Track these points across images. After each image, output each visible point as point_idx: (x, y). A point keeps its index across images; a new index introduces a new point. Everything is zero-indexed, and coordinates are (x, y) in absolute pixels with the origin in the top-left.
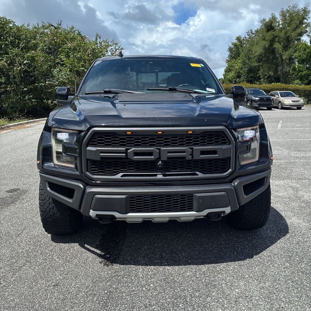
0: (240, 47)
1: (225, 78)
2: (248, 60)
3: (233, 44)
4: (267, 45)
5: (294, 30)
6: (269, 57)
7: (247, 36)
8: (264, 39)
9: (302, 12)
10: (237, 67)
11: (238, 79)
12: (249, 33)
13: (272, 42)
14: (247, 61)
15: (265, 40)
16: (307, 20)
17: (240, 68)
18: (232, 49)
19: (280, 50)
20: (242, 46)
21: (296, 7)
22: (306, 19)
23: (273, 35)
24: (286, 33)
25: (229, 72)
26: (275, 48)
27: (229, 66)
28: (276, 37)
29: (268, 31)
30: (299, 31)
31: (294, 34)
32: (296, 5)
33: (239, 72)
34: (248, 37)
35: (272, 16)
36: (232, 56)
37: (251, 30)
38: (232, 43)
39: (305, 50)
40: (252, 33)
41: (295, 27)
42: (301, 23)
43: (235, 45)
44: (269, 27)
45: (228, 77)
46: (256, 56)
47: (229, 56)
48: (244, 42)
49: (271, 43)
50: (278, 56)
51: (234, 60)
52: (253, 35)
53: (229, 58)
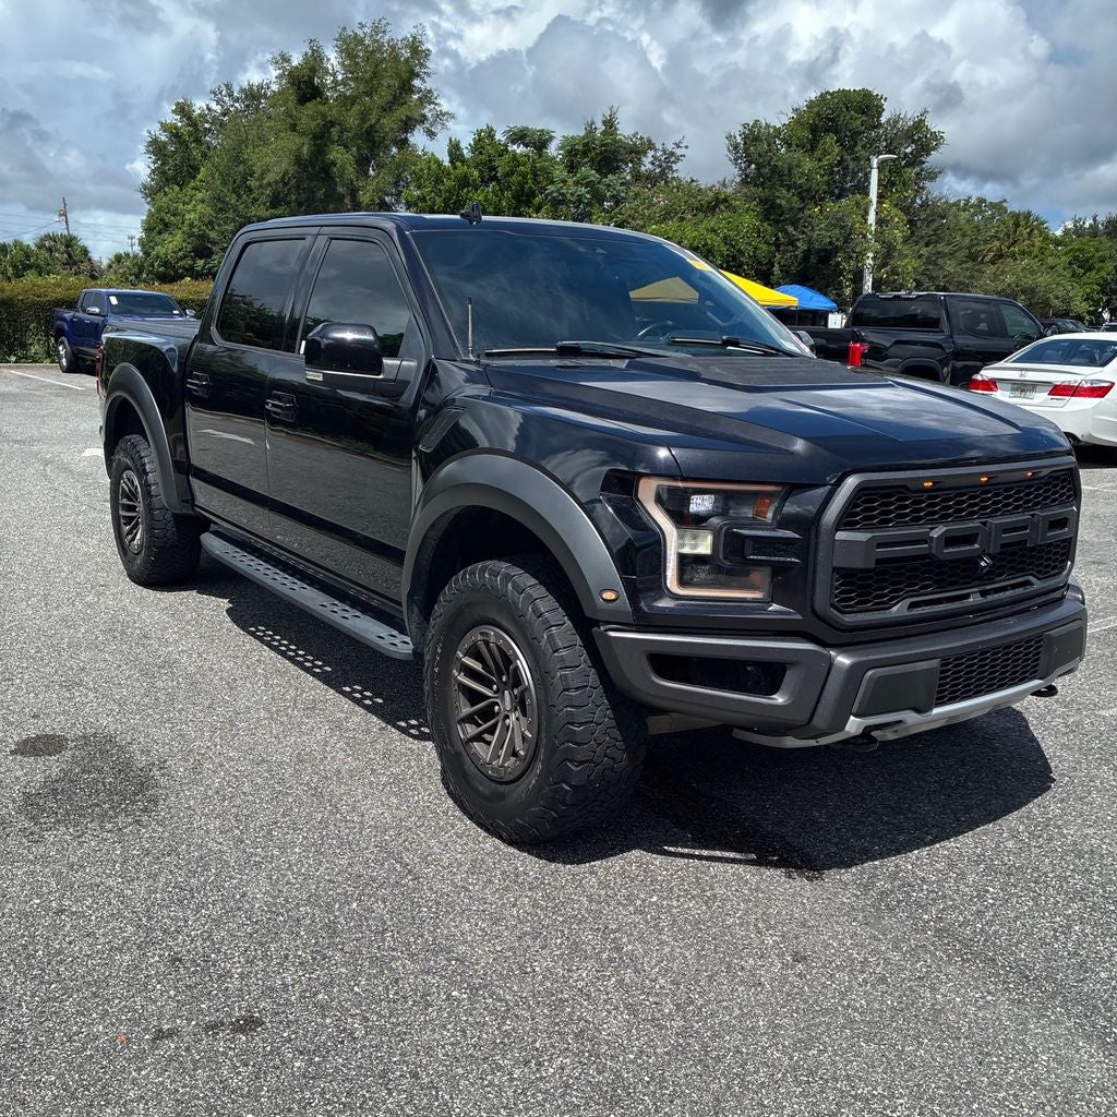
0: (194, 141)
1: (147, 254)
2: (234, 196)
3: (164, 127)
4: (305, 150)
5: (387, 109)
6: (313, 192)
7: (213, 105)
8: (293, 128)
9: (406, 53)
10: (192, 216)
11: (201, 262)
12: (221, 93)
13: (321, 139)
14: (233, 199)
15: (295, 131)
16: (423, 79)
17: (206, 219)
18: (164, 144)
19: (351, 170)
20: (198, 141)
21: (384, 32)
22: (418, 75)
23: (324, 116)
24: (364, 117)
25: (160, 233)
26: (334, 164)
27: (159, 210)
28: (332, 124)
29: (303, 100)
30: (401, 113)
31: (389, 123)
32: (384, 22)
33: (203, 237)
34: (218, 109)
35: (311, 48)
36: (164, 173)
37: (227, 86)
38: (162, 124)
39: (438, 180)
40: (230, 95)
41: (390, 98)
42: (406, 88)
43: (175, 134)
44: (304, 85)
45: (160, 250)
46: (269, 184)
47: (153, 171)
48: (207, 125)
49: (315, 145)
50: (340, 189)
51: (177, 188)
52: (237, 105)
53: (153, 180)
